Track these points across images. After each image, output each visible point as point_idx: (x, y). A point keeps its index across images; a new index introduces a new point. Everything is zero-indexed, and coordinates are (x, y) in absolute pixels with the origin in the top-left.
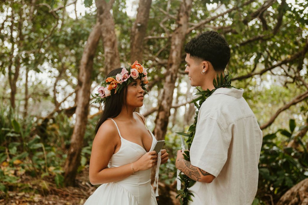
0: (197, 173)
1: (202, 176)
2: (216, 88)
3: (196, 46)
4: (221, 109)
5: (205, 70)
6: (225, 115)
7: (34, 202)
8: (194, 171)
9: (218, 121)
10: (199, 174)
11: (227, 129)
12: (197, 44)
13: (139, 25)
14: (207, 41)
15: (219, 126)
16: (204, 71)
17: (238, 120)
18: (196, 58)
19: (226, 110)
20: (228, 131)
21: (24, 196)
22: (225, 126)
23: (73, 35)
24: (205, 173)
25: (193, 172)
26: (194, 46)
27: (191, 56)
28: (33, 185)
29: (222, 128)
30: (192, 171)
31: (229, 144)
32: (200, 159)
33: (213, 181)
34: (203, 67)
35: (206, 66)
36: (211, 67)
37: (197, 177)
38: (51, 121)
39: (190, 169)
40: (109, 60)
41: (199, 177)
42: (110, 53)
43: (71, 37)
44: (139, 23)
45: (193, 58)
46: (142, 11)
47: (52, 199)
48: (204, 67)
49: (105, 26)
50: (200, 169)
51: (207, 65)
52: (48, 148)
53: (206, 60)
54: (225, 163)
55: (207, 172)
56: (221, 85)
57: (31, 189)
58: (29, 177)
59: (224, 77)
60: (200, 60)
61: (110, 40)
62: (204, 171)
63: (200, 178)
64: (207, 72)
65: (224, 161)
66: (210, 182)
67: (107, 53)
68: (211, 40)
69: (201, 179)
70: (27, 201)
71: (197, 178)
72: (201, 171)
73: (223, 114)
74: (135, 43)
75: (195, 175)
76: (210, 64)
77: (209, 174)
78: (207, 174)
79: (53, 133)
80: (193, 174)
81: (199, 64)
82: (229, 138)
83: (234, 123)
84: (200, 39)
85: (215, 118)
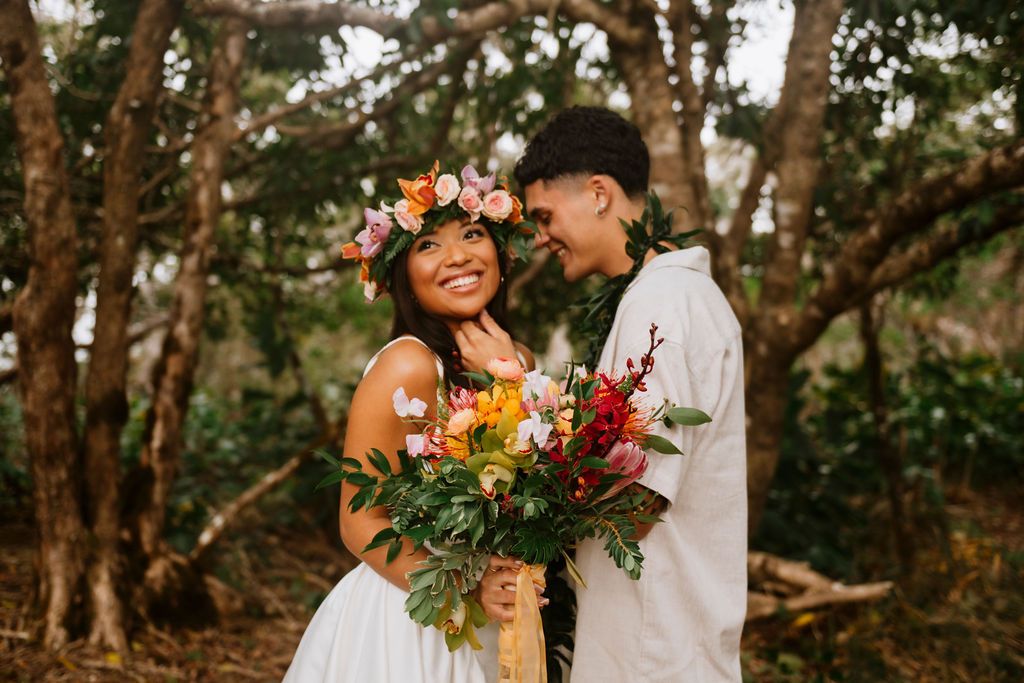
9: (685, 347)
13: (135, 104)
40: (41, 204)
42: (46, 182)
44: (138, 98)
48: (598, 195)
67: (36, 181)
74: (121, 155)
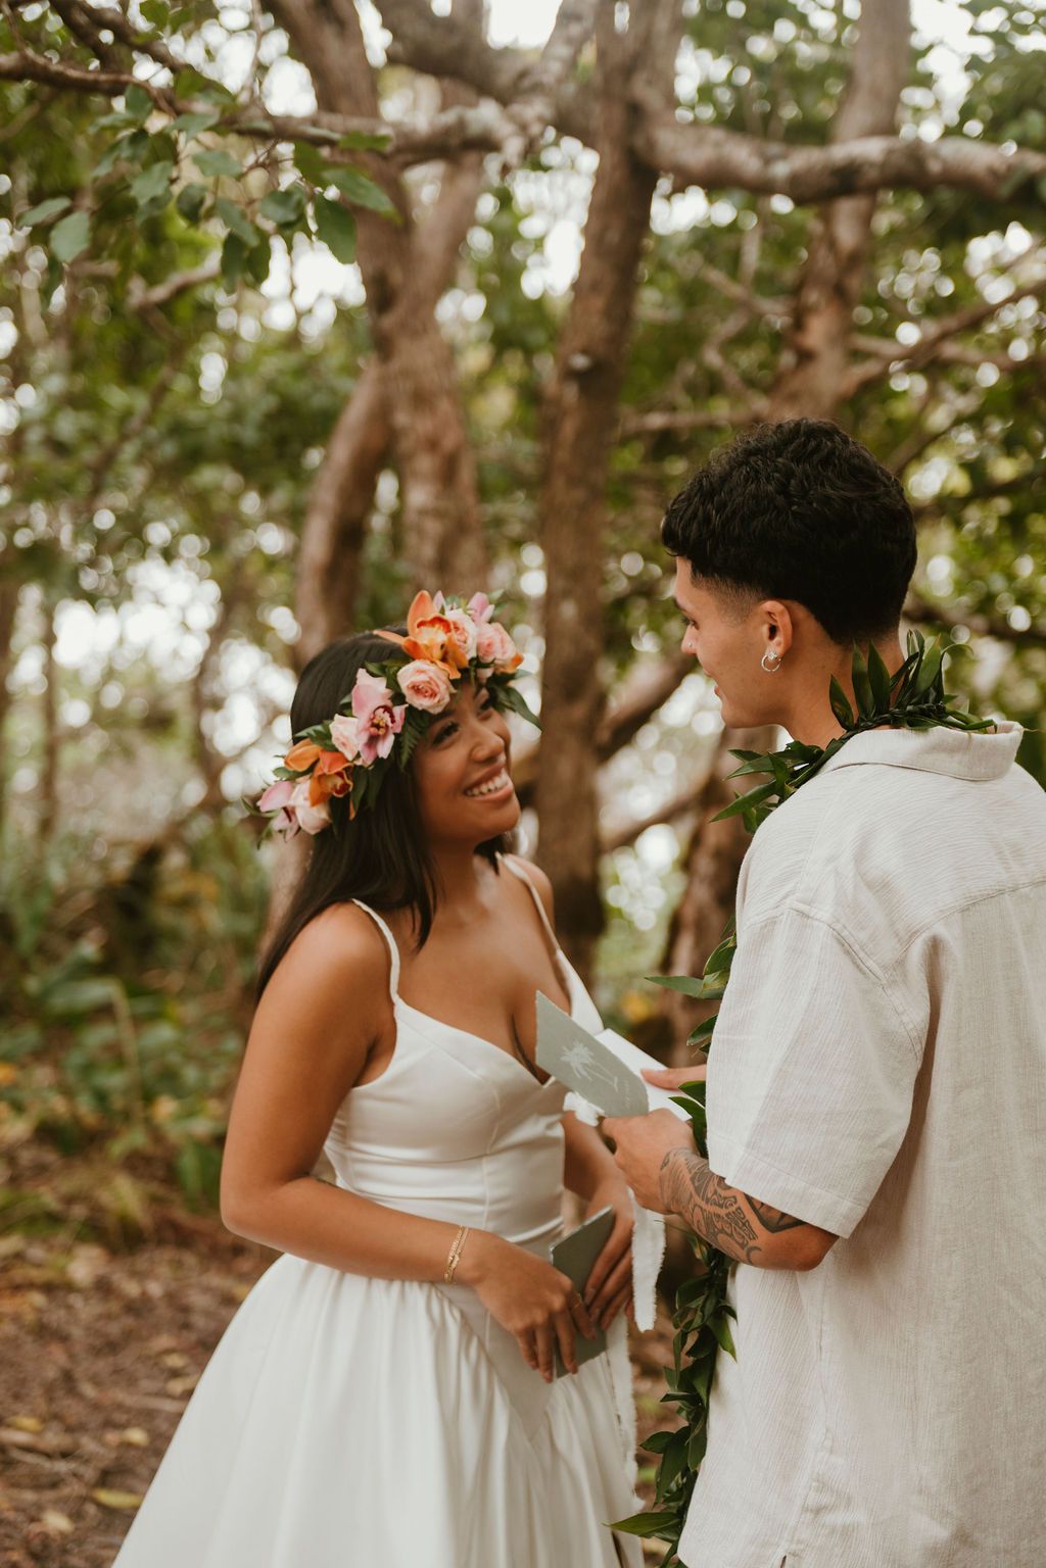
0: (737, 1219)
1: (763, 1236)
2: (852, 728)
3: (716, 520)
4: (861, 856)
5: (780, 650)
6: (881, 888)
7: (69, 1287)
8: (723, 1212)
9: (838, 927)
10: (746, 1224)
11: (901, 963)
12: (720, 509)
13: (580, 362)
14: (770, 488)
15: (847, 953)
16: (773, 651)
17: (964, 910)
18: (724, 588)
19: (886, 858)
20: (905, 975)
21: (19, 1256)
22: (888, 950)
23: (272, 417)
24: (778, 1216)
25: (719, 1216)
26: (707, 519)
27: (699, 576)
28: (70, 1200)
29: (870, 963)
30: (718, 1210)
31: (920, 1048)
32: (748, 1146)
33: (829, 1257)
34: (765, 630)
35: (779, 624)
36: (811, 626)
37: (741, 1241)
38: (175, 860)
39: (707, 1201)
40: (428, 551)
41: (752, 1243)
42: (436, 513)
43: (262, 427)
44: (584, 352)
45: (709, 589)
46: (595, 287)
47: (164, 1270)
48: (773, 631)
49: (406, 373)
50: (749, 1199)
51: (784, 622)
52: (144, 1006)
53: (777, 595)
54: (890, 1155)
55: (784, 1215)
56: (879, 712)
57: (54, 1219)
58: (50, 1157)
59: (891, 670)
60: (748, 596)
61: (433, 445)
62: (770, 1208)
63: (756, 1248)
64: (788, 658)
65: (883, 1146)
66: (810, 1264)
68: (793, 482)
69: (760, 1249)
70: (31, 1286)
71: (742, 1246)
72: (758, 1206)
73: (870, 886)
74: (563, 456)
75: (731, 1235)
76: (801, 612)
77: (798, 1223)
78: (785, 1221)
79: (186, 924)
80: (722, 1231)
81: (744, 615)
82: (919, 1015)
83: (940, 930)
84: (735, 478)
85: (824, 912)
